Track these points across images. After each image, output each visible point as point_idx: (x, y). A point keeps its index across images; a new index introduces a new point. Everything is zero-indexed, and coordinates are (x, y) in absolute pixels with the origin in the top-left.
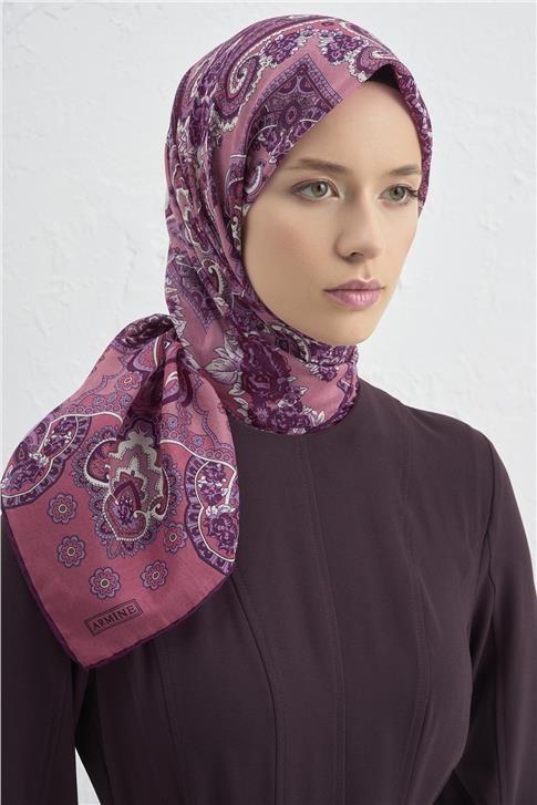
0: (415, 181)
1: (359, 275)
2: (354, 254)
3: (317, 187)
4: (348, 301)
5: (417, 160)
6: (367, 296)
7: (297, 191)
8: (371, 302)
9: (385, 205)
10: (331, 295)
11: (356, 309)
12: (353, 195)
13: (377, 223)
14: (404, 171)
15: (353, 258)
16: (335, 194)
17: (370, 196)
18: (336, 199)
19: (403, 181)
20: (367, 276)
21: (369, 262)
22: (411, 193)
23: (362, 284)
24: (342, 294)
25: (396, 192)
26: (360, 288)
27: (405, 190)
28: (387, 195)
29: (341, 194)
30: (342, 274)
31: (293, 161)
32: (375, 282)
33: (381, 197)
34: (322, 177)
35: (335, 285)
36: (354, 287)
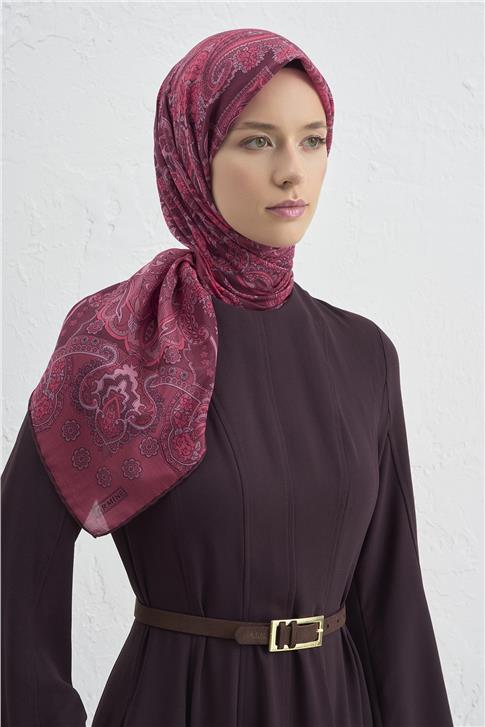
0: (323, 133)
1: (290, 197)
2: (285, 182)
3: (259, 140)
4: (284, 214)
5: (322, 118)
6: (297, 211)
7: (245, 144)
8: (301, 214)
9: (305, 149)
10: (272, 211)
11: (290, 219)
12: (281, 144)
13: (300, 162)
14: (314, 126)
15: (286, 185)
16: (270, 144)
17: (293, 143)
18: (270, 148)
19: (315, 133)
20: (295, 197)
21: (296, 188)
22: (321, 140)
23: (293, 202)
24: (278, 210)
25: (312, 141)
26: (292, 206)
27: (318, 140)
28: (306, 143)
29: (274, 145)
30: (278, 197)
31: (240, 125)
32: (301, 201)
33: (301, 144)
34: (261, 134)
35: (274, 204)
36: (287, 205)
